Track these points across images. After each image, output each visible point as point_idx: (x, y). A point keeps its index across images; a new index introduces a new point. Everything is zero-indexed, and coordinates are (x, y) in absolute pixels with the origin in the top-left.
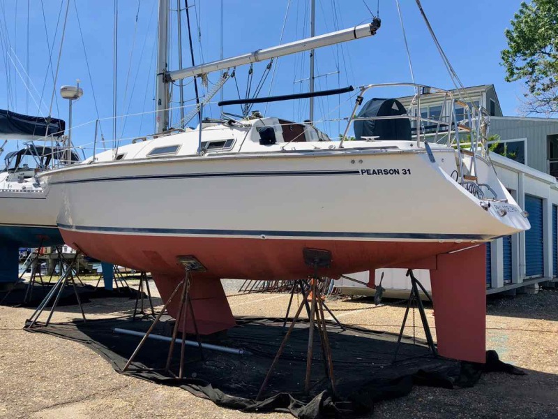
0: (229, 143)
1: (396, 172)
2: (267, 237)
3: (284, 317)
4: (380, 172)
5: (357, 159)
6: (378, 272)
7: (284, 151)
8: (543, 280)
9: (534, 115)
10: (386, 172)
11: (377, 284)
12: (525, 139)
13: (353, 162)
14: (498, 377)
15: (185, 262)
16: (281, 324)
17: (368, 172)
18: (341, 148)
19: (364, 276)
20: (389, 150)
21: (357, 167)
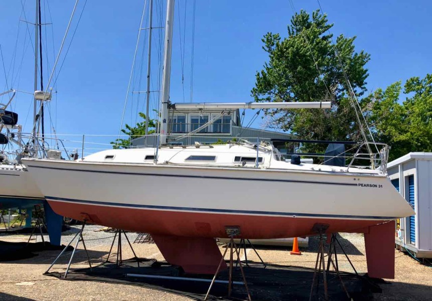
1: (375, 186)
2: (296, 217)
4: (368, 185)
5: (357, 178)
10: (371, 186)
13: (355, 179)
15: (229, 230)
17: (362, 185)
18: (348, 172)
20: (375, 175)
21: (356, 182)
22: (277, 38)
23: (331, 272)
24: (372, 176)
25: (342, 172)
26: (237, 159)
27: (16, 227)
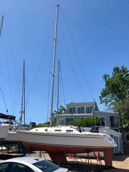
0: (72, 131)
1: (101, 138)
2: (81, 147)
3: (73, 161)
6: (95, 152)
7: (84, 134)
8: (113, 153)
9: (107, 111)
10: (99, 138)
11: (95, 154)
12: (105, 117)
14: (113, 169)
15: (64, 151)
16: (72, 163)
18: (93, 134)
19: (93, 153)
21: (96, 137)
22: (108, 76)
23: (98, 165)
24: (99, 135)
25: (92, 134)
26: (67, 131)
27: (15, 151)
